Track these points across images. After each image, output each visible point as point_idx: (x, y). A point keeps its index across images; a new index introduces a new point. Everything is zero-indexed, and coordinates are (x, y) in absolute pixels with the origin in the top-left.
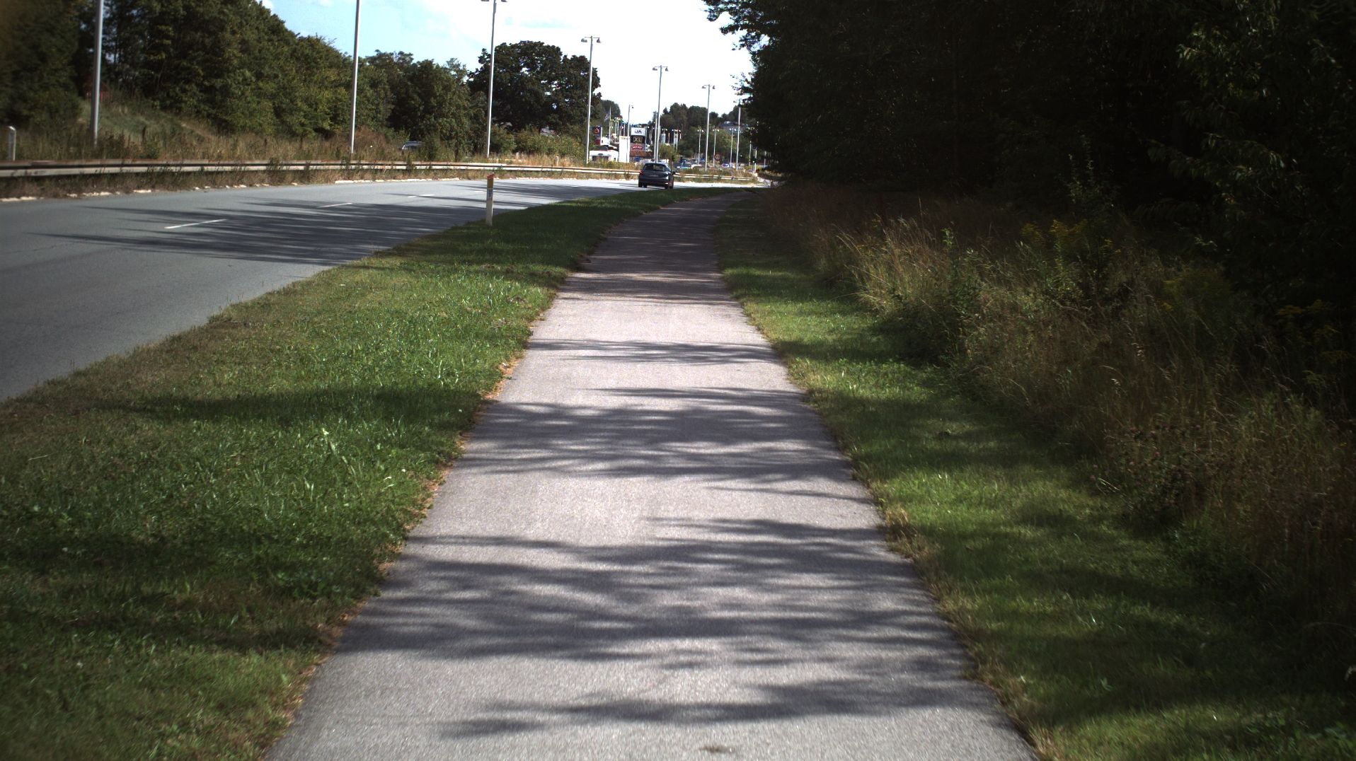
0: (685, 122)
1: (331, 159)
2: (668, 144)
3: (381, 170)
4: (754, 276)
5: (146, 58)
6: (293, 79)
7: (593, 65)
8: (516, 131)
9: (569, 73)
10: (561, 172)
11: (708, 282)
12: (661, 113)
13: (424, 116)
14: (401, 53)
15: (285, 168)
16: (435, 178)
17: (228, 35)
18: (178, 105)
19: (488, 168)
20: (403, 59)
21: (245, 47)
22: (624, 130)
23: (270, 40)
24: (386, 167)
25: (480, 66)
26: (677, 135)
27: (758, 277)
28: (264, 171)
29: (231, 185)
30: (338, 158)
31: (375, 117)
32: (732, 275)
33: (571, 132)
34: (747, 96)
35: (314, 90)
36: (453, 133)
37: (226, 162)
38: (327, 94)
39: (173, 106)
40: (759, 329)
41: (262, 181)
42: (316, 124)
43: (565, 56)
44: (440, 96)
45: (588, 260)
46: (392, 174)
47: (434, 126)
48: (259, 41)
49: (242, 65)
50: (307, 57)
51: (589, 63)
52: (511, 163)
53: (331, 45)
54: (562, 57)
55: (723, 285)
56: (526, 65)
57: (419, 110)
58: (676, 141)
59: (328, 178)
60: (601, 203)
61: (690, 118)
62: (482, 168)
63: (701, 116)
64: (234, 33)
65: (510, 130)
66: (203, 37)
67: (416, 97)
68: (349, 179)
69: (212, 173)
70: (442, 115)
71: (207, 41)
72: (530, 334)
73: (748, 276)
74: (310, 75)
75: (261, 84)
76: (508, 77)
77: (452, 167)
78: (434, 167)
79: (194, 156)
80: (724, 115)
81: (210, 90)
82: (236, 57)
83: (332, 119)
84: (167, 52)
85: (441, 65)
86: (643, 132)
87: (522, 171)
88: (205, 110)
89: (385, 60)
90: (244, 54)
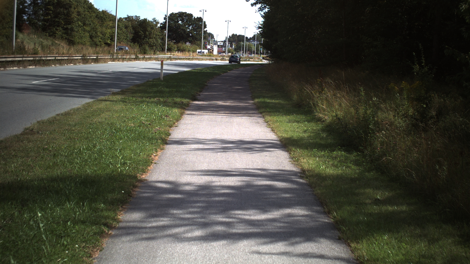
0: (237, 40)
1: (107, 54)
2: (231, 48)
3: (126, 58)
4: (267, 102)
5: (43, 18)
6: (97, 25)
7: (204, 20)
8: (177, 44)
9: (196, 23)
10: (193, 58)
11: (248, 105)
12: (228, 37)
13: (144, 38)
14: (136, 16)
15: (88, 57)
16: (146, 61)
17: (72, 9)
18: (55, 35)
19: (166, 57)
20: (137, 18)
21: (79, 14)
22: (216, 43)
23: (88, 11)
24: (128, 57)
25: (164, 21)
26: (234, 45)
27: (269, 103)
28: (80, 59)
29: (67, 64)
30: (109, 53)
31: (126, 39)
32: (258, 102)
33: (196, 44)
34: (260, 30)
35: (104, 29)
36: (154, 44)
37: (65, 56)
38: (109, 31)
39: (53, 35)
40: (273, 130)
41: (79, 63)
42: (105, 41)
43: (195, 17)
44: (150, 31)
45: (199, 95)
46: (130, 59)
47: (148, 42)
48: (84, 11)
49: (78, 20)
50: (101, 17)
51: (203, 19)
52: (174, 55)
53: (111, 13)
54: (193, 18)
55: (255, 107)
56: (181, 20)
57: (142, 36)
58: (233, 47)
59: (105, 61)
60: (206, 70)
61: (238, 39)
62: (164, 57)
63: (242, 38)
64: (75, 9)
65: (175, 43)
66: (64, 10)
67: (141, 32)
68: (113, 61)
69: (59, 60)
70: (151, 38)
71: (65, 11)
72: (170, 135)
73: (264, 102)
74: (103, 24)
75: (85, 27)
76: (174, 25)
77: (152, 57)
78: (146, 57)
79: (53, 53)
80: (250, 38)
81: (67, 29)
82: (76, 17)
83: (110, 40)
84: (51, 16)
85: (150, 20)
86: (222, 44)
87: (178, 58)
88: (64, 37)
89: (131, 18)
90: (79, 16)
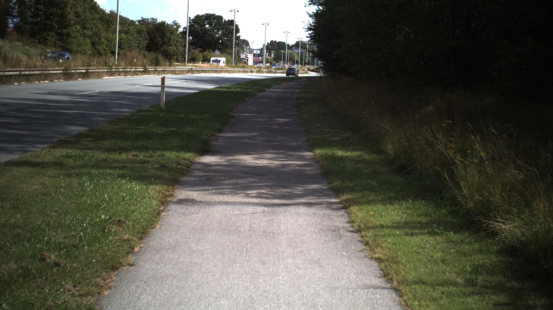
0: (276, 48)
1: (102, 67)
2: (269, 57)
3: (130, 71)
5: (32, 20)
6: (100, 29)
7: (236, 23)
8: (203, 52)
9: (226, 27)
10: (221, 71)
12: (266, 44)
13: (162, 46)
14: (152, 18)
16: (158, 74)
17: (68, 9)
18: (46, 41)
19: (186, 69)
20: (153, 21)
21: (77, 15)
22: (251, 51)
23: (90, 12)
24: (133, 70)
25: (188, 25)
26: (273, 53)
29: (39, 81)
30: (106, 66)
31: (139, 46)
33: (227, 52)
34: (311, 32)
35: (110, 34)
36: (175, 53)
37: (37, 69)
41: (59, 79)
44: (169, 37)
49: (76, 23)
52: (197, 66)
54: (223, 20)
56: (208, 24)
57: (160, 43)
58: (272, 56)
59: (99, 75)
62: (183, 69)
63: (283, 45)
64: (71, 8)
65: (200, 51)
66: (57, 10)
67: (158, 37)
68: (111, 76)
70: (170, 45)
71: (59, 12)
74: (108, 28)
75: (85, 31)
76: (200, 29)
80: (292, 45)
81: (61, 34)
82: (73, 19)
84: (41, 17)
85: (169, 23)
86: (259, 52)
87: (202, 70)
88: (58, 44)
89: (145, 21)
90: (77, 18)
